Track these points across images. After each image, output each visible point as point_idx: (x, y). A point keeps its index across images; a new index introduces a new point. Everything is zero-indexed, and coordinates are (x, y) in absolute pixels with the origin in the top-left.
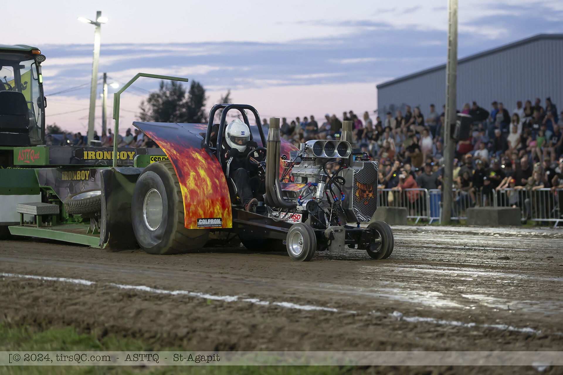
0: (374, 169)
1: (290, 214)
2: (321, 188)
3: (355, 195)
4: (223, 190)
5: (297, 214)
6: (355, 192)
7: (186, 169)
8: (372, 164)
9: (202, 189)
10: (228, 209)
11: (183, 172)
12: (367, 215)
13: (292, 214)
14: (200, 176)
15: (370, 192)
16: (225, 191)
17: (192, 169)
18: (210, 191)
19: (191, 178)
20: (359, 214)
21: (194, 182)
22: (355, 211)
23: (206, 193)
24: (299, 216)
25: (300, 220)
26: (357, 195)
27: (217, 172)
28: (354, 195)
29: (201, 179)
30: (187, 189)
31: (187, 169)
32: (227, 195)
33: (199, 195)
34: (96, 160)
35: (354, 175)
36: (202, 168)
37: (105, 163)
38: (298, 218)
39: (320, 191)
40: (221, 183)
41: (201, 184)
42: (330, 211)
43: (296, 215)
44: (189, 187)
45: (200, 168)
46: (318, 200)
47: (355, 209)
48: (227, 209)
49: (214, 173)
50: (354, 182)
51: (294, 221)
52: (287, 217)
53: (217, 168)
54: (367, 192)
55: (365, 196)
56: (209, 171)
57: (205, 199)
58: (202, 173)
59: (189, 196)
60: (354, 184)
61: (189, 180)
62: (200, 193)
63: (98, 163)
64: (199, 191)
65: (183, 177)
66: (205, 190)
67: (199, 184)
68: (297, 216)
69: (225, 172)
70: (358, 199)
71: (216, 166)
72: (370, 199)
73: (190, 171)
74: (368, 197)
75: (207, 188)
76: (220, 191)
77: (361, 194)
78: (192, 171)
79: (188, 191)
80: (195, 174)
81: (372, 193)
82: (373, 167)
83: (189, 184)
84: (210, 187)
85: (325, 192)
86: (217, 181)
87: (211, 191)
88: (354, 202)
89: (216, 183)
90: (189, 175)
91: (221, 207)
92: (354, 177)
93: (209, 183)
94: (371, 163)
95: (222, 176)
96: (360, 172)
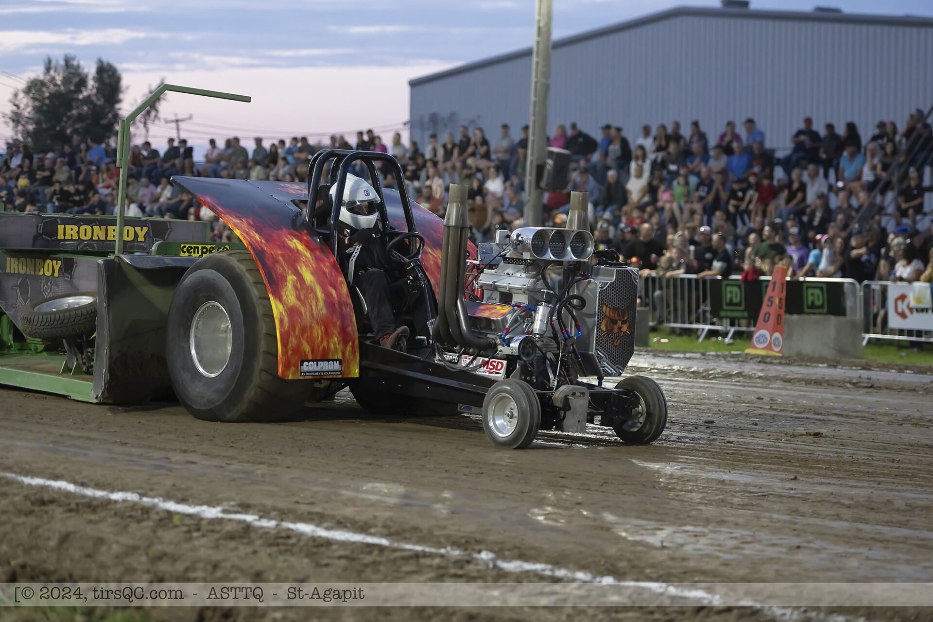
0: (633, 282)
1: (480, 360)
2: (543, 316)
3: (600, 329)
4: (344, 308)
5: (497, 360)
6: (600, 323)
7: (279, 269)
8: (629, 273)
9: (308, 307)
10: (353, 344)
11: (275, 275)
12: (617, 364)
13: (487, 359)
14: (304, 283)
15: (624, 322)
16: (348, 310)
17: (289, 270)
18: (321, 310)
19: (290, 285)
20: (605, 363)
21: (294, 294)
22: (598, 357)
23: (315, 313)
24: (500, 365)
25: (503, 371)
26: (603, 328)
27: (333, 274)
28: (598, 328)
29: (307, 288)
30: (284, 307)
31: (281, 269)
32: (351, 317)
33: (304, 317)
34: (80, 241)
35: (600, 293)
36: (307, 266)
37: (94, 247)
38: (499, 368)
39: (541, 321)
40: (339, 295)
41: (306, 296)
42: (556, 356)
43: (495, 362)
44: (286, 302)
45: (304, 268)
46: (537, 336)
47: (598, 354)
48: (350, 344)
49: (327, 277)
50: (599, 306)
51: (490, 373)
52: (474, 364)
53: (333, 266)
54: (620, 323)
55: (616, 330)
56: (318, 273)
57: (314, 325)
58: (308, 277)
59: (286, 319)
60: (599, 309)
61: (286, 288)
62: (305, 312)
63: (82, 246)
64: (303, 310)
65: (276, 285)
66: (314, 307)
67: (302, 298)
68: (495, 364)
69: (346, 277)
70: (604, 335)
71: (329, 263)
72: (623, 336)
73: (286, 273)
74: (621, 332)
75: (317, 305)
76: (338, 309)
77: (610, 326)
78: (290, 272)
79: (285, 311)
80: (295, 278)
81: (627, 323)
82: (631, 277)
83: (287, 296)
84: (321, 304)
85: (550, 322)
86: (333, 292)
87: (324, 311)
88: (597, 340)
89: (331, 294)
90: (285, 279)
91: (341, 338)
92: (599, 296)
93: (320, 295)
94: (627, 270)
95: (341, 283)
96: (608, 286)
